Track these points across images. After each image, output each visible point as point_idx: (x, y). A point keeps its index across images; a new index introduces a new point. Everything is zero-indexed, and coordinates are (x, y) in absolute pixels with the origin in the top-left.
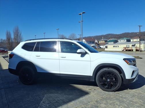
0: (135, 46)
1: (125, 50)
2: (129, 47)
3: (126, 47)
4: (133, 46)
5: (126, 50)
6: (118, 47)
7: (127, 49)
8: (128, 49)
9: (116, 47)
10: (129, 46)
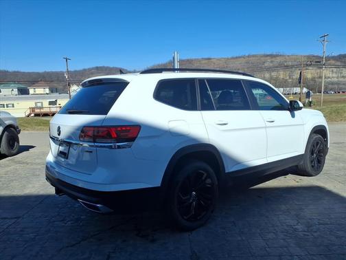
0: (58, 105)
1: (33, 115)
2: (41, 108)
3: (34, 106)
4: (51, 103)
5: (37, 115)
6: (13, 106)
7: (37, 111)
8: (42, 110)
9: (7, 107)
10: (42, 103)
